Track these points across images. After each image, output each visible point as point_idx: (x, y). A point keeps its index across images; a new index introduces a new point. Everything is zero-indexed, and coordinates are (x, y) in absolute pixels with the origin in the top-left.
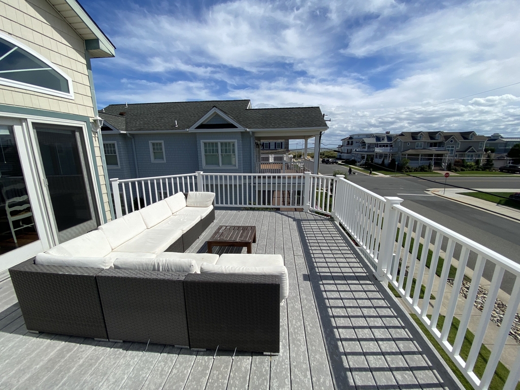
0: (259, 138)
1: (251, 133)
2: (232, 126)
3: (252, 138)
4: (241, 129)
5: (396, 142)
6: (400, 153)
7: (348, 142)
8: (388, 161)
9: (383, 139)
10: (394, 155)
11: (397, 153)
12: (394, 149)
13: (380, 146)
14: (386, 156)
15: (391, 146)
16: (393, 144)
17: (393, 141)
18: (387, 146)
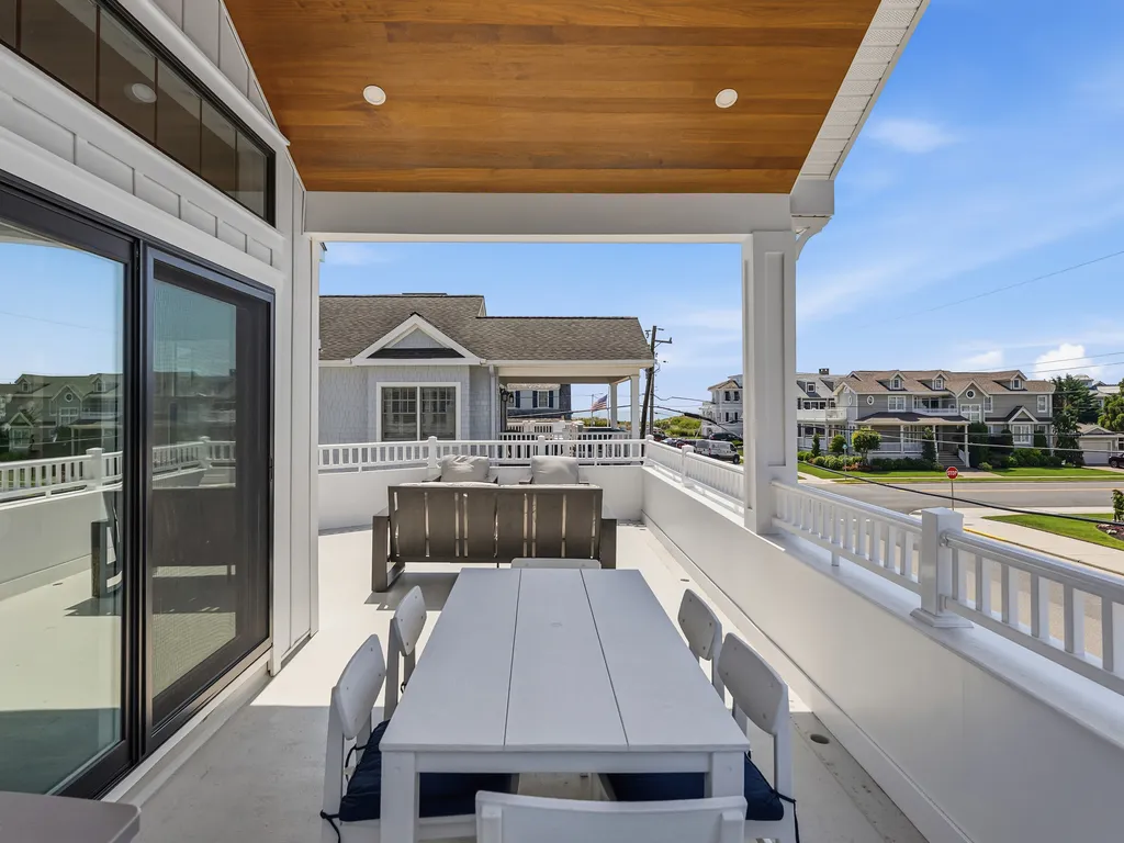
0: (505, 380)
1: (491, 370)
2: (452, 354)
3: (493, 380)
4: (471, 359)
5: (842, 396)
6: (853, 423)
7: (727, 393)
8: (826, 443)
9: (811, 388)
10: (841, 427)
11: (846, 422)
12: (840, 414)
13: (807, 406)
14: (820, 431)
15: (833, 405)
16: (836, 401)
17: (835, 393)
18: (822, 406)
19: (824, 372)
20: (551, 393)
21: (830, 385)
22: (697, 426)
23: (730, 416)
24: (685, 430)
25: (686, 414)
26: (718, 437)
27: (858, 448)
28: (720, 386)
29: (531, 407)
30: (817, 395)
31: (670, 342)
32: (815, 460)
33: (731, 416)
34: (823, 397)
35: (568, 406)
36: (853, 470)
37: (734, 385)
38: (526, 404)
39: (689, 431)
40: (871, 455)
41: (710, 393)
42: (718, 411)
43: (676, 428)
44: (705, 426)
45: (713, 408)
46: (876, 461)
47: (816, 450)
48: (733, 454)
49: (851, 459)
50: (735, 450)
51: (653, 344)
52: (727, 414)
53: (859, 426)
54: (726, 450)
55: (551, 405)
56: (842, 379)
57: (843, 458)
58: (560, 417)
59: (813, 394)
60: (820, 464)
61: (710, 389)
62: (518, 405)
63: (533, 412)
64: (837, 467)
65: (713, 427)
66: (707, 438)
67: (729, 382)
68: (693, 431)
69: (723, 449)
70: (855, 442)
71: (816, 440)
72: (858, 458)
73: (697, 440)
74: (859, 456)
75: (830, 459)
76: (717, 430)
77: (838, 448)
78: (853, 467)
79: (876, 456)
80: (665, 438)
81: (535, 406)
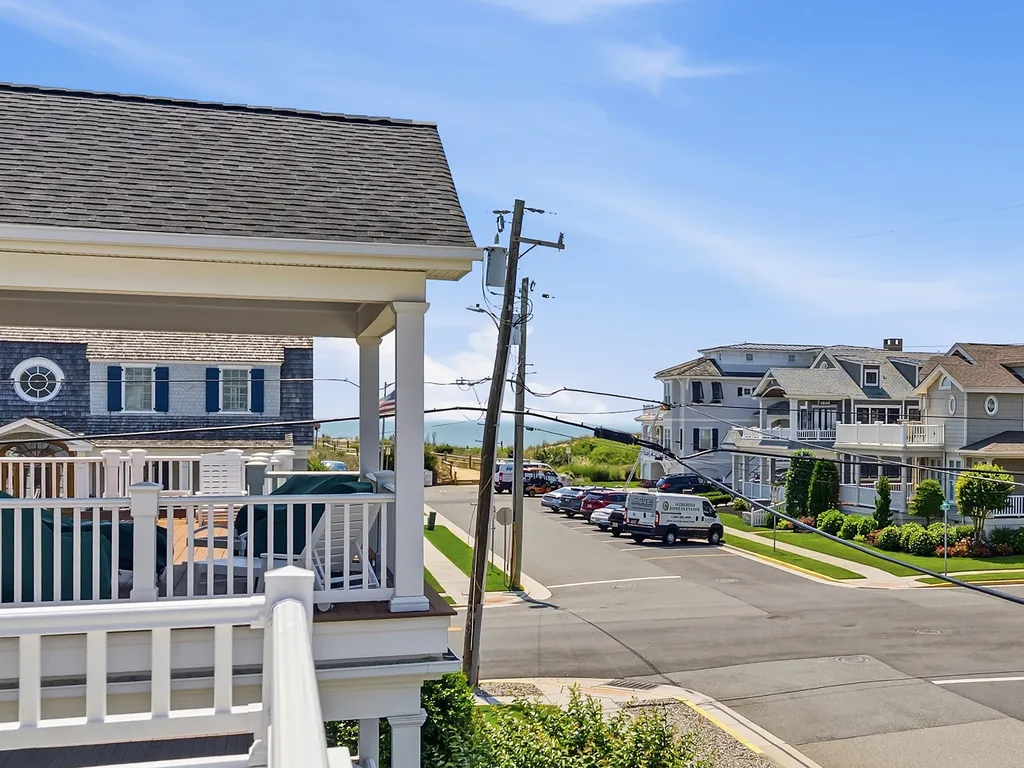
5: (935, 394)
6: (957, 453)
7: (697, 386)
8: (904, 496)
9: (871, 378)
10: (930, 461)
11: (943, 451)
12: (931, 435)
13: (863, 416)
14: (892, 470)
15: (916, 416)
16: (923, 406)
17: (922, 389)
18: (893, 417)
19: (894, 345)
20: (258, 375)
21: (908, 372)
22: (630, 459)
23: (702, 435)
24: (602, 467)
25: (602, 433)
26: (675, 484)
27: (967, 507)
28: (683, 370)
29: (200, 410)
30: (882, 393)
31: (560, 245)
32: (881, 535)
33: (705, 437)
34: (895, 396)
35: (306, 408)
36: (957, 554)
37: (713, 369)
38: (187, 401)
39: (612, 470)
40: (993, 521)
41: (660, 384)
42: (676, 425)
43: (584, 463)
44: (647, 458)
45: (666, 421)
46: (1002, 535)
47: (884, 514)
48: (708, 523)
49: (953, 530)
50: (713, 515)
51: (515, 246)
52: (696, 432)
53: (970, 461)
54: (693, 514)
55: (258, 405)
56: (936, 360)
57: (937, 530)
58: (281, 438)
59: (874, 392)
60: (893, 544)
61: (660, 375)
62: (163, 404)
63: (206, 421)
64: (926, 549)
65: (667, 463)
66: (650, 485)
67: (700, 361)
68: (621, 470)
69: (684, 514)
70: (963, 493)
71: (884, 492)
72: (964, 528)
73: (633, 490)
74: (969, 525)
75: (912, 531)
76: (671, 468)
77: (929, 507)
78: (957, 548)
79: (1002, 523)
80: (557, 486)
81: (211, 404)
